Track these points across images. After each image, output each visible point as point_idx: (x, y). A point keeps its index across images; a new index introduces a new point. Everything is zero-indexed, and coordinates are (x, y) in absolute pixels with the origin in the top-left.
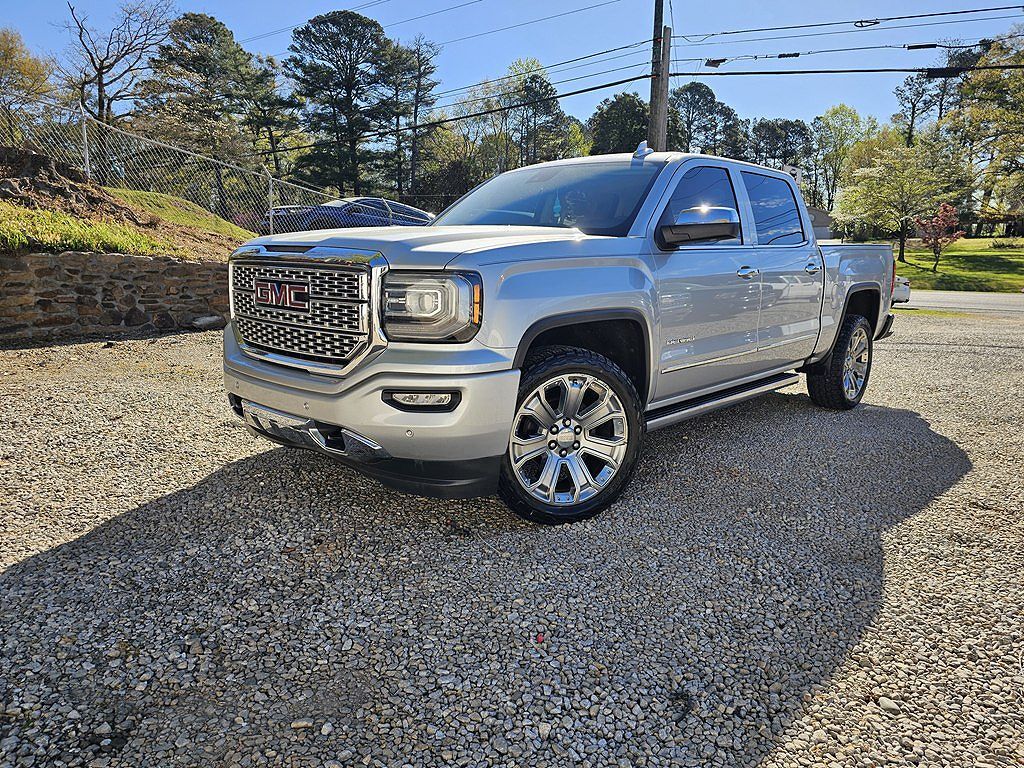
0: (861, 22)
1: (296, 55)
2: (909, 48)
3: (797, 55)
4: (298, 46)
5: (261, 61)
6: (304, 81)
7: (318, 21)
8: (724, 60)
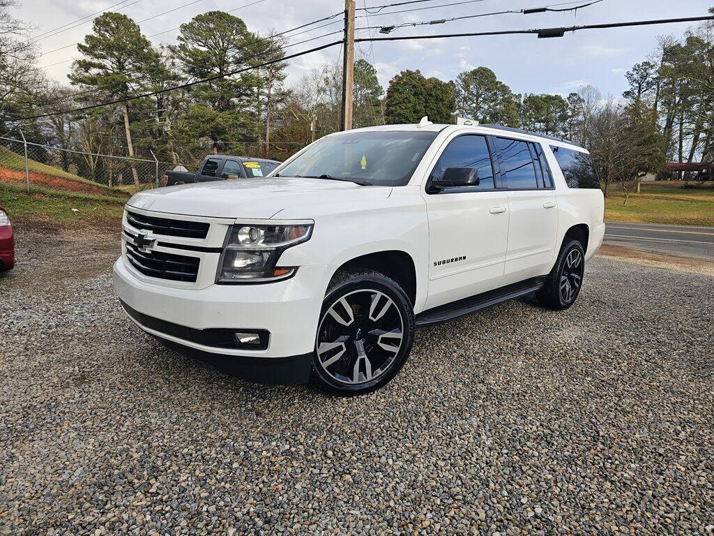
1: (183, 43)
2: (526, 12)
3: (443, 21)
6: (189, 62)
7: (198, 19)
8: (392, 28)
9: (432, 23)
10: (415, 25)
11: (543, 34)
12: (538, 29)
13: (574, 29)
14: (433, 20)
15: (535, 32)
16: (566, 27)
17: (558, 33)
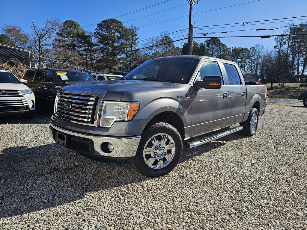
0: (243, 23)
1: (98, 31)
2: (256, 30)
3: (227, 32)
4: (98, 29)
5: (88, 33)
6: (99, 38)
7: (104, 22)
8: (207, 34)
9: (222, 33)
10: (216, 33)
11: (263, 37)
12: (261, 35)
13: (273, 36)
14: (222, 32)
15: (260, 36)
16: (270, 35)
17: (268, 37)
